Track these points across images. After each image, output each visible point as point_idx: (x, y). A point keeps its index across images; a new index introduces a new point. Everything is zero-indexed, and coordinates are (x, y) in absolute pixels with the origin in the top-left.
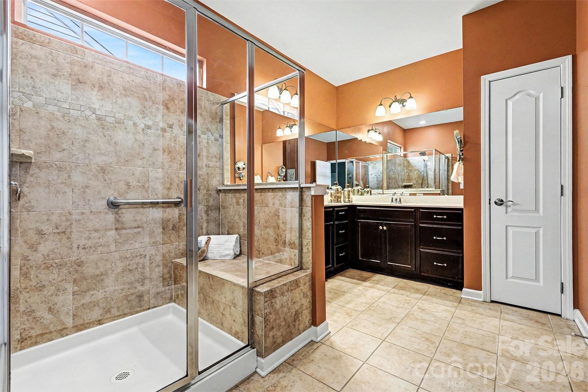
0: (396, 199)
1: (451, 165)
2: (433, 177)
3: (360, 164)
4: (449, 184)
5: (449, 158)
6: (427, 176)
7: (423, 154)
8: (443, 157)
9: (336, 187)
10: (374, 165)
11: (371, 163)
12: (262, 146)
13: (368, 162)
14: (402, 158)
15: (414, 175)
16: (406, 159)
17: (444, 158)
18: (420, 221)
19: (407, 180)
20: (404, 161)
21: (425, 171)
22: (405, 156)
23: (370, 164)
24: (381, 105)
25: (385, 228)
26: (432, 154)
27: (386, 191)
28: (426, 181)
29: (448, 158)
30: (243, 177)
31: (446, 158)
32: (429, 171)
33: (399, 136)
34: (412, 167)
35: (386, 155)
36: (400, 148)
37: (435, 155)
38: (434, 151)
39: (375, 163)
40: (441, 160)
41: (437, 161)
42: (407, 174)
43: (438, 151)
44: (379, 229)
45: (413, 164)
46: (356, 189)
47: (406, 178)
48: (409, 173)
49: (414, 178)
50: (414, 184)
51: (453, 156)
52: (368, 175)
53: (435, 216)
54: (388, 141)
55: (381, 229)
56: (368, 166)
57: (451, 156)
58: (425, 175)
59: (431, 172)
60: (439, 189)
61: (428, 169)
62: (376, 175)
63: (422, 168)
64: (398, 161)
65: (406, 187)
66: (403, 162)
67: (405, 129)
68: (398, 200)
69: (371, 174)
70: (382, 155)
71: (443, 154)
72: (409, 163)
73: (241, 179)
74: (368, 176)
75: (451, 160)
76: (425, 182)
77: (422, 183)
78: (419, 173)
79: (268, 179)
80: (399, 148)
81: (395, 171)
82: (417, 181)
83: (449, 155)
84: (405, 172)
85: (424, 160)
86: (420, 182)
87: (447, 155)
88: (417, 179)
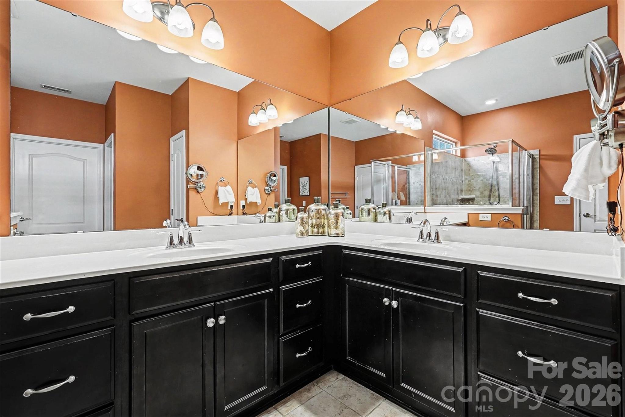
0: (429, 235)
1: (538, 167)
2: (508, 186)
3: (396, 168)
4: (535, 197)
5: (536, 157)
6: (498, 185)
7: (492, 151)
8: (525, 156)
9: (318, 207)
10: (417, 170)
11: (414, 167)
12: (237, 142)
13: (409, 166)
14: (458, 159)
15: (477, 183)
16: (465, 160)
17: (527, 156)
18: (478, 300)
19: (467, 190)
20: (461, 164)
21: (495, 177)
22: (463, 155)
23: (412, 168)
24: (400, 42)
25: (395, 304)
26: (506, 151)
27: (429, 209)
28: (497, 194)
29: (532, 156)
30: (201, 188)
31: (530, 156)
32: (501, 178)
33: (453, 126)
34: (475, 171)
35: (430, 152)
36: (456, 143)
37: (512, 152)
38: (510, 144)
39: (418, 167)
40: (522, 160)
41: (516, 161)
42: (467, 181)
43: (517, 144)
44: (383, 303)
45: (475, 167)
46: (365, 208)
47: (465, 188)
48: (469, 181)
49: (477, 188)
50: (477, 197)
51: (542, 153)
52: (409, 183)
53: (520, 295)
54: (435, 132)
55: (387, 304)
56: (409, 171)
57: (538, 153)
58: (495, 183)
59: (505, 179)
60: (519, 206)
61: (499, 175)
62: (420, 185)
63: (490, 173)
64: (451, 163)
65: (464, 201)
66: (459, 164)
67: (463, 116)
68: (433, 236)
69: (414, 183)
70: (423, 153)
71: (526, 150)
72: (470, 166)
73: (198, 192)
74: (409, 185)
75: (538, 160)
76: (494, 194)
77: (490, 195)
78: (485, 180)
79: (247, 190)
80: (454, 144)
81: (447, 177)
82: (482, 193)
83: (535, 152)
84: (463, 179)
85: (493, 162)
86: (487, 193)
87: (532, 152)
88: (481, 190)
